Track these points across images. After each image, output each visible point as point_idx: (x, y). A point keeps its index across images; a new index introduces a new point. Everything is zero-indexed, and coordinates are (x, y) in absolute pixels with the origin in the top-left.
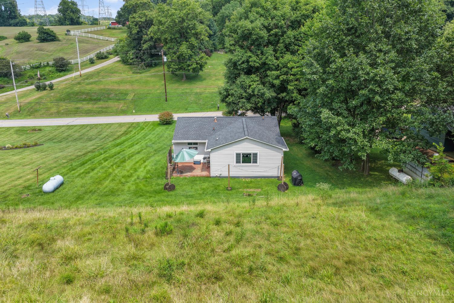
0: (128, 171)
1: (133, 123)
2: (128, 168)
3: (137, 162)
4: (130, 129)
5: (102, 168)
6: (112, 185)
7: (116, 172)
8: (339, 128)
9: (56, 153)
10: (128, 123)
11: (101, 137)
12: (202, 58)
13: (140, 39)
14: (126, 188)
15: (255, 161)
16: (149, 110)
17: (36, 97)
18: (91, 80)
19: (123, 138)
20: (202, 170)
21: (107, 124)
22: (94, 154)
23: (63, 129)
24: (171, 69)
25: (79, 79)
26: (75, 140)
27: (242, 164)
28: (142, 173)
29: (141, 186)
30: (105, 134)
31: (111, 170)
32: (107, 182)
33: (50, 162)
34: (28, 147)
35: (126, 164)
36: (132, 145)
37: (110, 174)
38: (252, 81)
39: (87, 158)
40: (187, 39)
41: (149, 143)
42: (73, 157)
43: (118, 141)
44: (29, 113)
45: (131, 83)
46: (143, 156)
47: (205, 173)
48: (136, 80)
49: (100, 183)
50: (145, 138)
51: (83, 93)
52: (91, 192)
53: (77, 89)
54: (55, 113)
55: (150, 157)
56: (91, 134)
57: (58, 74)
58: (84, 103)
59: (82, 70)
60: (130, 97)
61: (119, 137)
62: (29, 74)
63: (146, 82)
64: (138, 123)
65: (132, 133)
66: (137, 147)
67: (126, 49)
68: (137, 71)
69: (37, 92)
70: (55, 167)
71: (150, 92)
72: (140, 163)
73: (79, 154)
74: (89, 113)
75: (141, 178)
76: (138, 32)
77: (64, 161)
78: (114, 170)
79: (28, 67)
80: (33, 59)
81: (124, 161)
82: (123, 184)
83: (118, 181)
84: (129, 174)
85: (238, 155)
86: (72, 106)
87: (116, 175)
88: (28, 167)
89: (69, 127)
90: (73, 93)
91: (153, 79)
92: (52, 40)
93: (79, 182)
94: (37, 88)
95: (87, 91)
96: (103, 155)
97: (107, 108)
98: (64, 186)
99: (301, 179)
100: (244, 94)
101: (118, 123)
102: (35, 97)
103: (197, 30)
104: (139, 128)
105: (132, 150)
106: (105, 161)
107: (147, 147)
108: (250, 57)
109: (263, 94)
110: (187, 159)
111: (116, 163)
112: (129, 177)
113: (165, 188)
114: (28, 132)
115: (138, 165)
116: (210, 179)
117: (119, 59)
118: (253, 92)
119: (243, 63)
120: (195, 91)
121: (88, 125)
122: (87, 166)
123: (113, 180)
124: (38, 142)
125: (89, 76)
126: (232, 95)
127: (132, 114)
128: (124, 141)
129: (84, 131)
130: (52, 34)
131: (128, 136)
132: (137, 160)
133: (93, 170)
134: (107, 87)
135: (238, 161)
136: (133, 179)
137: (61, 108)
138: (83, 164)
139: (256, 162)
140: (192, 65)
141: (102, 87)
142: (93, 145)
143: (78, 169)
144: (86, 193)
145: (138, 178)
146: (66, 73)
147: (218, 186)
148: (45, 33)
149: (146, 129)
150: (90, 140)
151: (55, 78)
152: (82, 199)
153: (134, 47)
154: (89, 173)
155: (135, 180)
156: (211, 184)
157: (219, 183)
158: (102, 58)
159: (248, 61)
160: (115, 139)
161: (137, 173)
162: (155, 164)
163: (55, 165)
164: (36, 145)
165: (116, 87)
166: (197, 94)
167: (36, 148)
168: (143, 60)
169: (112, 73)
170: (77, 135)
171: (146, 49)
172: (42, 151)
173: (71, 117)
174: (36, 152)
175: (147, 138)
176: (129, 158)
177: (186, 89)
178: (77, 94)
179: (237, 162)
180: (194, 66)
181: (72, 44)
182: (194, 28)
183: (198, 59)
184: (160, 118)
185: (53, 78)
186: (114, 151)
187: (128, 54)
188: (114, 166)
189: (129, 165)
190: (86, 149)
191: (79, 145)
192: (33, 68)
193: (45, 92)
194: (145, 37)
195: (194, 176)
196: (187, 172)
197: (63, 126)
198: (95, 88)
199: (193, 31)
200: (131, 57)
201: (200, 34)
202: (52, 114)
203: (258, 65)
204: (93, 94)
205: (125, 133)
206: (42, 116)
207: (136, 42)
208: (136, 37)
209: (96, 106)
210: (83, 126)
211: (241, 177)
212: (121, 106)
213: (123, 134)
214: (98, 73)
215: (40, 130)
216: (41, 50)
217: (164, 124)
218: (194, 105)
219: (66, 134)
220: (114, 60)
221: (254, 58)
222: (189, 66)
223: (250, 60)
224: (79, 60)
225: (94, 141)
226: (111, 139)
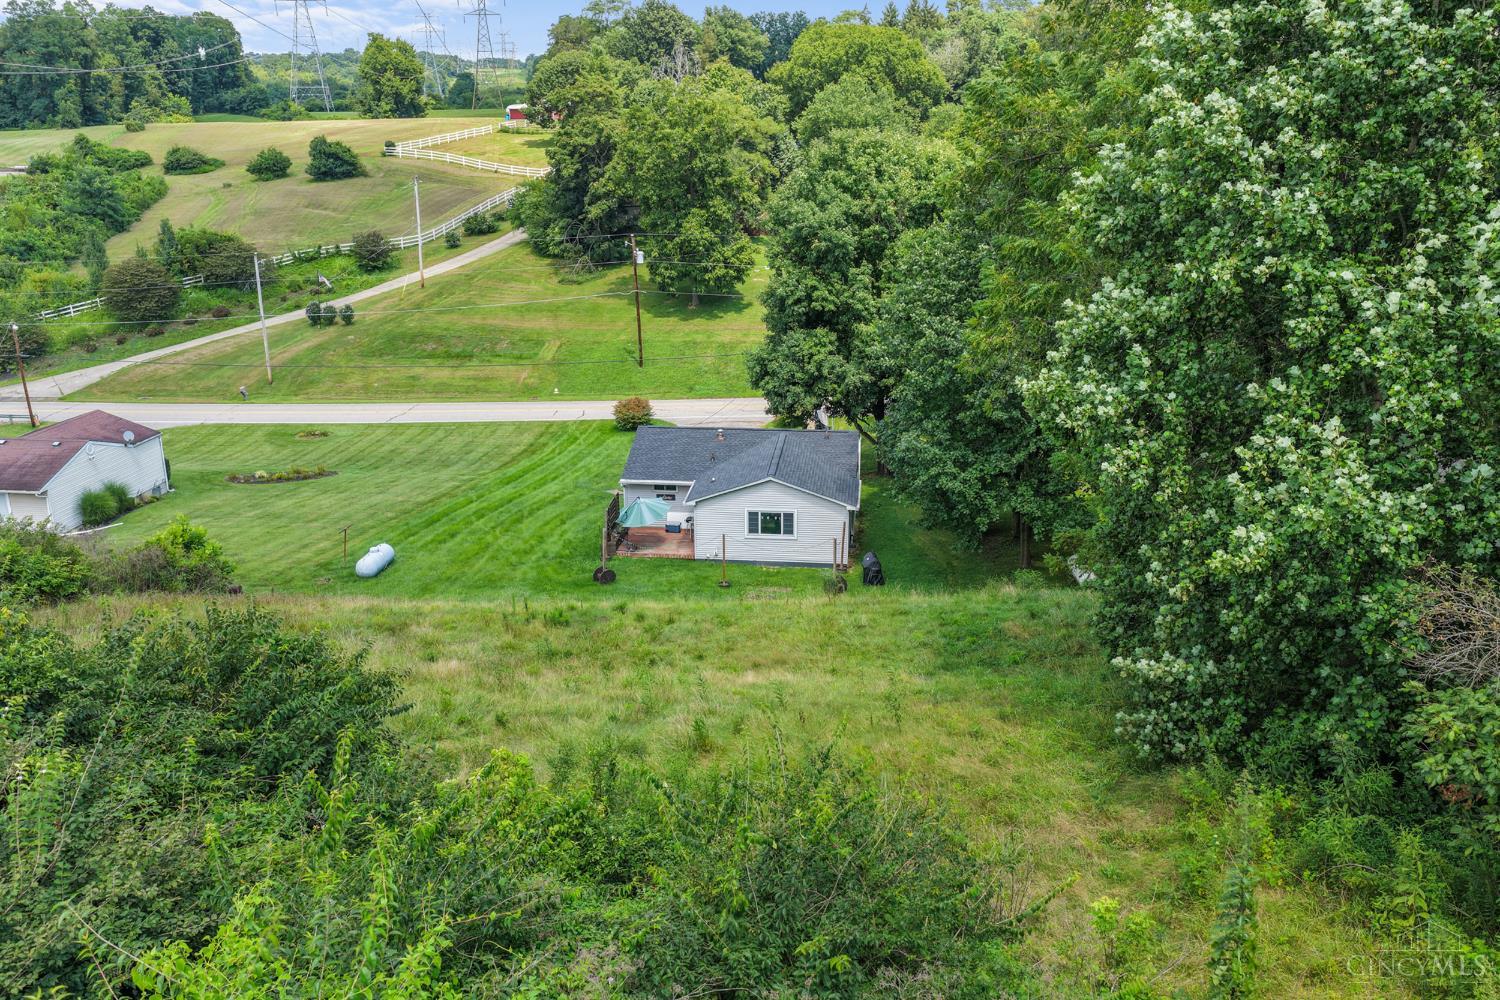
0: (526, 542)
1: (551, 424)
2: (526, 535)
3: (547, 523)
4: (543, 440)
5: (473, 533)
6: (490, 567)
7: (501, 541)
8: (933, 471)
9: (370, 495)
10: (540, 424)
11: (471, 456)
12: (741, 249)
13: (582, 189)
14: (518, 574)
15: (789, 530)
16: (595, 390)
17: (310, 344)
18: (450, 300)
19: (525, 463)
20: (681, 543)
21: (487, 425)
22: (454, 501)
23: (380, 433)
24: (659, 279)
25: (419, 296)
26: (410, 464)
27: (760, 535)
28: (553, 546)
29: (549, 571)
30: (482, 450)
31: (489, 538)
32: (482, 562)
33: (361, 516)
34: (305, 478)
35: (522, 526)
36: (543, 483)
37: (488, 546)
38: (816, 345)
39: (439, 509)
40: (703, 201)
41: (581, 480)
42: (408, 506)
43: (512, 470)
44: (293, 388)
45: (554, 311)
46: (563, 509)
47: (683, 552)
48: (568, 304)
49: (467, 561)
50: (575, 464)
51: (429, 337)
52: (449, 578)
53: (412, 324)
54: (358, 388)
55: (577, 513)
56: (447, 449)
57: (365, 277)
58: (431, 362)
59: (425, 267)
60: (548, 353)
61: (514, 459)
62: (290, 278)
63: (594, 310)
64: (564, 425)
65: (548, 450)
66: (553, 488)
67: (544, 214)
68: (570, 277)
69: (311, 330)
70: (373, 527)
71: (600, 338)
72: (551, 525)
73: (422, 498)
74: (442, 392)
75: (551, 555)
76: (577, 171)
77: (390, 515)
78: (496, 538)
79: (287, 258)
80: (300, 234)
81: (519, 520)
82: (514, 566)
83: (502, 561)
84: (527, 546)
85: (753, 516)
86: (399, 372)
87: (500, 548)
88: (315, 524)
89: (396, 429)
90: (403, 336)
91: (613, 302)
92: (348, 175)
93: (423, 559)
94: (312, 318)
95: (438, 332)
96: (474, 505)
97: (487, 379)
98: (396, 566)
99: (879, 572)
100: (799, 375)
101: (513, 423)
102: (306, 345)
103: (730, 175)
104: (565, 437)
105: (542, 494)
106: (478, 519)
107: (576, 487)
108: (814, 288)
109: (841, 378)
110: (649, 521)
111: (502, 523)
112: (526, 552)
113: (596, 578)
114: (297, 438)
115: (548, 528)
116: (693, 564)
117: (525, 236)
118: (819, 369)
119: (798, 301)
120: (719, 339)
121: (439, 425)
122: (441, 528)
123: (493, 558)
124: (327, 466)
125: (445, 287)
126: (774, 374)
127: (551, 397)
128: (525, 472)
129: (431, 440)
130: (347, 157)
131: (536, 458)
132: (548, 518)
133: (453, 536)
134: (490, 321)
135: (753, 529)
136: (534, 558)
137: (374, 377)
138: (431, 522)
139: (791, 532)
140: (714, 268)
141: (477, 320)
142: (452, 479)
143: (422, 533)
144: (439, 580)
145: (544, 557)
146: (384, 275)
147: (706, 578)
148: (330, 155)
149: (581, 440)
150: (445, 464)
151: (356, 290)
152: (432, 591)
153: (567, 209)
154: (445, 541)
155: (538, 560)
156: (691, 574)
157: (710, 572)
158: (481, 233)
159: (809, 298)
160: (505, 464)
161: (544, 546)
162: (585, 529)
163: (370, 523)
164: (321, 474)
165: (513, 322)
166: (722, 346)
167: (323, 480)
168: (587, 247)
169: (506, 281)
170: (413, 451)
171: (599, 219)
172: (338, 490)
173: (397, 400)
174: (326, 492)
175: (580, 465)
176: (531, 514)
177: (697, 332)
178: (414, 338)
179: (751, 531)
180: (720, 271)
181: (400, 185)
182: (723, 171)
183: (729, 254)
184: (617, 411)
185: (350, 290)
186: (499, 494)
187: (549, 231)
188: (498, 531)
189: (528, 527)
190: (437, 487)
191: (420, 476)
192: (299, 260)
193: (331, 330)
194: (596, 187)
195: (661, 558)
196: (645, 546)
197: (380, 426)
198: (461, 322)
199: (719, 181)
200: (558, 238)
201: (738, 187)
202: (349, 392)
203: (832, 307)
204: (453, 341)
205: (531, 450)
206: (327, 398)
207: (572, 196)
208: (572, 185)
209: (460, 373)
210: (428, 428)
211: (760, 563)
212: (524, 375)
213: (525, 451)
214: (468, 277)
215: (324, 434)
216: (319, 206)
217: (628, 430)
218: (713, 379)
219: (388, 447)
220: (512, 236)
221: (822, 292)
222: (706, 270)
223: (816, 294)
224: (420, 238)
225: (455, 468)
226: (495, 464)
